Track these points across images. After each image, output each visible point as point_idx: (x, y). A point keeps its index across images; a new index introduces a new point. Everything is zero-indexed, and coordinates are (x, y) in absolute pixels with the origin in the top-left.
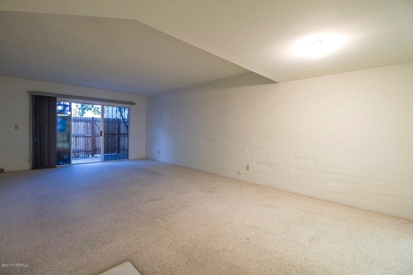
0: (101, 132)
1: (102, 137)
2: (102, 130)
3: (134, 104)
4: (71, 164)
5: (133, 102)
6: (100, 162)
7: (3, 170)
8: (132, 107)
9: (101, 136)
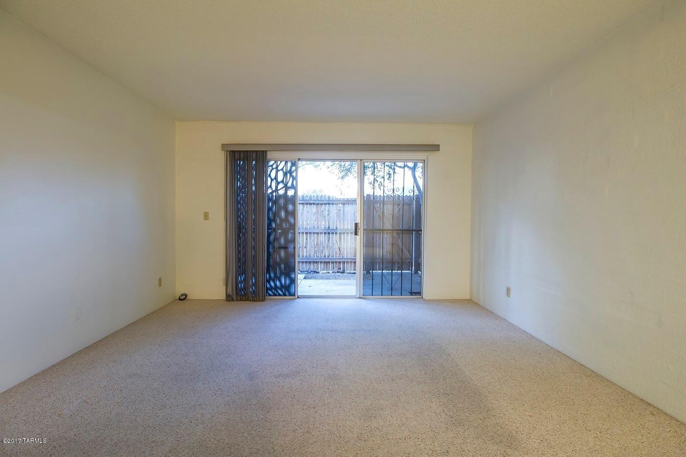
0: (356, 225)
1: (358, 237)
2: (358, 221)
3: (435, 148)
4: (296, 297)
5: (434, 144)
6: (355, 297)
7: (186, 296)
8: (432, 156)
9: (356, 234)
